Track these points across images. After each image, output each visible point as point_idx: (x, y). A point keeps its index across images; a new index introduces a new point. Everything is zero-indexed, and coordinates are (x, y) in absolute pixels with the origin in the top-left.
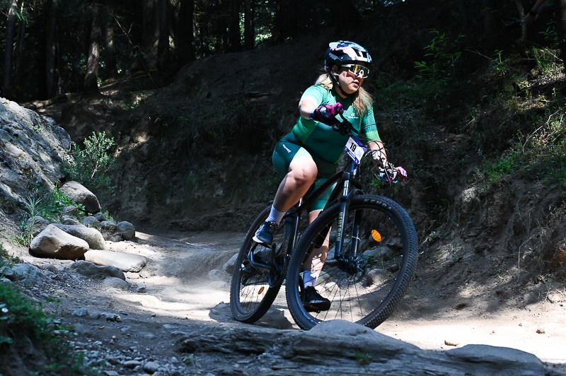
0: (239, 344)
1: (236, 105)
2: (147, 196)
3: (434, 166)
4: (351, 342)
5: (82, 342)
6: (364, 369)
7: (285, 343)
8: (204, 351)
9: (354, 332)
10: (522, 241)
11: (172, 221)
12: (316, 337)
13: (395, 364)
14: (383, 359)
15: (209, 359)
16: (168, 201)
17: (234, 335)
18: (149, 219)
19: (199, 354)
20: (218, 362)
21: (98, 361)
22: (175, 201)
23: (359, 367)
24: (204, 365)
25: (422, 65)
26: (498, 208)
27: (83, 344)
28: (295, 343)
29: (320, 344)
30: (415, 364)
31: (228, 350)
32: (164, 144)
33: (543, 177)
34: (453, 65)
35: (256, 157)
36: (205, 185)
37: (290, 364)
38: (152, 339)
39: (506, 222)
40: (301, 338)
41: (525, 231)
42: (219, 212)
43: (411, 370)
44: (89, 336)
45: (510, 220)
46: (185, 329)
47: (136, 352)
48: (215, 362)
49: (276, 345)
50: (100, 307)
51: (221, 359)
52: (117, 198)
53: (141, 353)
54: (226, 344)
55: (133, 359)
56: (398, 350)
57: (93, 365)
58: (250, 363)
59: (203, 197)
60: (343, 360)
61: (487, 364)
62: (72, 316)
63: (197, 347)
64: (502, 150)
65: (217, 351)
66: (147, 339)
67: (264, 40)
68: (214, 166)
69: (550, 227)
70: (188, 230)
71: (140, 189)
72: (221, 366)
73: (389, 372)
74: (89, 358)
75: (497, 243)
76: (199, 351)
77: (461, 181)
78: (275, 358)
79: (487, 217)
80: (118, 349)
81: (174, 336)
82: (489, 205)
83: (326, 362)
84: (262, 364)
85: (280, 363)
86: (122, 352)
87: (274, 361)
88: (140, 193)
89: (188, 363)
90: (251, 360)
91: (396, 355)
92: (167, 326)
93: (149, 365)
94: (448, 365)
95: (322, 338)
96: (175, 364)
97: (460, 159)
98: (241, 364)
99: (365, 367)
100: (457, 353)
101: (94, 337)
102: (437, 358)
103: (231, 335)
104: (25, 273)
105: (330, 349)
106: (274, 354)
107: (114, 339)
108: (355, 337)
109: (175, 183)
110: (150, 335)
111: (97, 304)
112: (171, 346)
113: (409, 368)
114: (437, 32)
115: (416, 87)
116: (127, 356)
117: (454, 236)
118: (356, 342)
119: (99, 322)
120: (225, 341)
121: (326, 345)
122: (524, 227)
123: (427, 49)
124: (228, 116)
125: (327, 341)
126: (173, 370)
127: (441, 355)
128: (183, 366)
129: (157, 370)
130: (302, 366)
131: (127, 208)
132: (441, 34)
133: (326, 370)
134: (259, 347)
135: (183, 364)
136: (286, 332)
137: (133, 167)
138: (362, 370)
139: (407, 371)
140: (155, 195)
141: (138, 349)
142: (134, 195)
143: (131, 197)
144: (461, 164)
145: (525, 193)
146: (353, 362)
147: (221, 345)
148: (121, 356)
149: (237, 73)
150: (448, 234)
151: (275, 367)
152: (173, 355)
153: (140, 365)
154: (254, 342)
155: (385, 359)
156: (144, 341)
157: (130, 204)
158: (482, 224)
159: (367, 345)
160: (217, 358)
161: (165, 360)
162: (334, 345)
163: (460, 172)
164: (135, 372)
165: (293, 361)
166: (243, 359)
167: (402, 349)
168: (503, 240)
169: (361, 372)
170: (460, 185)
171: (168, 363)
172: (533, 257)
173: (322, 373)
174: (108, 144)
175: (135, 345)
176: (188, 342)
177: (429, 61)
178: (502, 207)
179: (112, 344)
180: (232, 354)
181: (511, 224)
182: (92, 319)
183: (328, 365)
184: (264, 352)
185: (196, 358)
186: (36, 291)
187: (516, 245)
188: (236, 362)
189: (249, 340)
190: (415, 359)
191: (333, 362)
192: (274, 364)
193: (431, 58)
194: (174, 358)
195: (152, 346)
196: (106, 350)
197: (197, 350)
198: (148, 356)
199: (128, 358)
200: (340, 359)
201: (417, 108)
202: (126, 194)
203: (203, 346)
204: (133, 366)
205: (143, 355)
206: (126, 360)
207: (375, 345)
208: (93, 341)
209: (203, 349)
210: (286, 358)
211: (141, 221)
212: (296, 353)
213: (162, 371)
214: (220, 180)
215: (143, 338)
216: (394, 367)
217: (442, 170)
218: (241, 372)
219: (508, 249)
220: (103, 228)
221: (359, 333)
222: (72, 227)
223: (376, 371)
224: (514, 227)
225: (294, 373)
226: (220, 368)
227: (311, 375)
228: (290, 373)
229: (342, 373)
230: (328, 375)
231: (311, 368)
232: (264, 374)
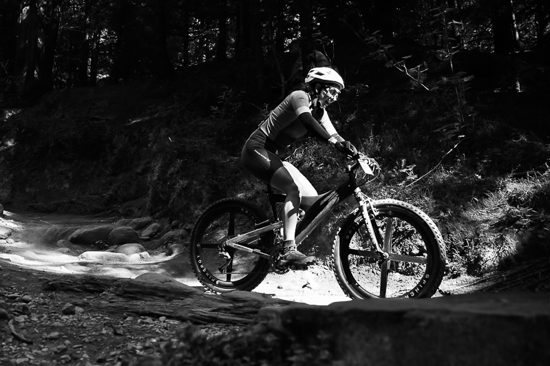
0: (87, 286)
2: (12, 185)
4: (161, 287)
7: (118, 286)
8: (63, 290)
9: (163, 280)
14: (181, 298)
15: (66, 295)
16: (27, 190)
19: (59, 292)
20: (73, 297)
22: (33, 190)
23: (166, 302)
24: (62, 299)
28: (125, 286)
29: (141, 287)
30: (202, 300)
31: (79, 290)
34: (236, 111)
36: (56, 180)
37: (121, 299)
38: (25, 282)
42: (65, 200)
47: (15, 290)
48: (70, 297)
49: (113, 287)
51: (74, 295)
53: (19, 290)
54: (78, 286)
55: (14, 294)
56: (191, 293)
58: (94, 298)
60: (155, 297)
63: (58, 287)
65: (71, 290)
66: (22, 281)
68: (63, 167)
70: (40, 211)
71: (7, 180)
73: (185, 305)
76: (59, 290)
78: (111, 295)
81: (40, 280)
83: (145, 298)
84: (103, 299)
85: (115, 298)
86: (5, 289)
87: (110, 297)
88: (6, 183)
89: (52, 298)
91: (190, 296)
92: (35, 274)
93: (26, 297)
95: (143, 283)
96: (43, 298)
98: (88, 298)
100: (228, 296)
105: (148, 291)
106: (111, 293)
108: (164, 284)
110: (24, 279)
112: (39, 287)
118: (165, 287)
120: (77, 284)
121: (145, 288)
125: (146, 285)
126: (42, 301)
128: (49, 299)
129: (31, 301)
130: (129, 301)
133: (145, 303)
134: (101, 288)
138: (168, 304)
139: (196, 305)
140: (17, 185)
141: (16, 287)
146: (162, 298)
147: (75, 286)
148: (5, 291)
149: (84, 102)
151: (111, 301)
152: (41, 292)
153: (19, 297)
154: (98, 285)
155: (183, 298)
156: (20, 283)
159: (172, 288)
161: (36, 295)
162: (151, 288)
164: (17, 301)
165: (123, 297)
166: (89, 295)
167: (194, 292)
170: (235, 191)
171: (38, 296)
173: (142, 306)
175: (14, 285)
176: (52, 284)
180: (82, 293)
183: (146, 301)
184: (104, 291)
185: (57, 294)
188: (85, 298)
189: (94, 284)
190: (202, 298)
191: (149, 299)
192: (110, 299)
194: (42, 294)
195: (26, 286)
198: (24, 292)
203: (62, 287)
204: (15, 297)
206: (9, 294)
207: (177, 289)
210: (118, 295)
212: (126, 292)
213: (35, 302)
214: (67, 177)
215: (19, 281)
216: (188, 303)
218: (88, 303)
221: (166, 281)
223: (177, 305)
225: (124, 304)
226: (74, 301)
227: (135, 307)
228: (121, 305)
229: (155, 305)
230: (146, 307)
231: (135, 302)
232: (104, 306)
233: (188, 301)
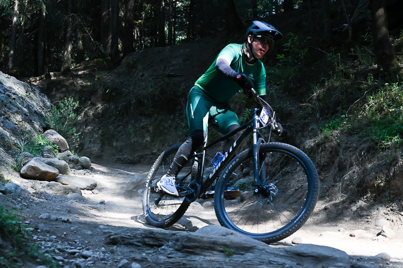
0: (146, 240)
1: (160, 82)
2: (101, 140)
3: (288, 124)
4: (221, 241)
5: (43, 236)
6: (228, 259)
7: (177, 240)
8: (124, 244)
9: (224, 233)
10: (343, 175)
11: (117, 157)
12: (198, 236)
13: (250, 256)
14: (242, 253)
15: (126, 250)
16: (114, 144)
17: (143, 234)
18: (102, 156)
19: (120, 246)
20: (132, 252)
21: (51, 249)
22: (119, 144)
23: (225, 257)
24: (123, 254)
25: (282, 57)
26: (328, 153)
27: (43, 237)
28: (184, 240)
29: (200, 241)
30: (263, 256)
31: (139, 244)
32: (112, 107)
33: (359, 133)
34: (302, 57)
35: (172, 116)
36: (138, 134)
37: (180, 254)
38: (90, 235)
39: (333, 162)
40: (187, 237)
41: (346, 168)
42: (147, 152)
43: (260, 260)
44: (48, 232)
45: (336, 161)
46: (113, 229)
47: (79, 244)
48: (130, 252)
49: (171, 241)
50: (62, 212)
51: (134, 250)
52: (81, 142)
53: (82, 244)
54: (138, 240)
55: (75, 249)
56: (252, 247)
57: (47, 252)
58: (153, 253)
59: (137, 142)
60: (215, 252)
61: (312, 258)
62: (39, 219)
63: (119, 241)
64: (333, 114)
65: (131, 244)
66: (87, 235)
67: (182, 40)
68: (145, 122)
69: (362, 166)
70: (127, 163)
71: (96, 136)
72: (134, 254)
73: (245, 261)
74: (45, 247)
75: (327, 176)
76: (120, 244)
77: (305, 134)
78: (170, 250)
79: (320, 158)
80: (67, 241)
81: (105, 233)
82: (322, 151)
83: (204, 253)
84: (161, 253)
85: (173, 253)
86: (69, 244)
87: (169, 252)
88: (96, 138)
89: (112, 252)
90: (154, 251)
91: (251, 250)
92: (101, 227)
93: (85, 252)
94: (286, 258)
95: (202, 237)
96: (103, 252)
97: (305, 120)
98: (147, 253)
99: (229, 258)
100: (292, 250)
101: (52, 233)
102: (278, 253)
103: (142, 234)
104: (13, 189)
105: (207, 245)
106: (170, 247)
107: (65, 235)
108: (224, 237)
109: (119, 132)
110: (90, 232)
111: (60, 211)
112: (103, 241)
113: (259, 259)
114: (293, 35)
115: (277, 71)
116: (72, 246)
117: (299, 171)
118: (224, 241)
119: (57, 223)
120: (137, 238)
121: (204, 242)
122: (345, 166)
123: (286, 46)
124: (154, 89)
125: (205, 239)
126: (102, 256)
127: (281, 251)
128: (109, 254)
129: (90, 256)
130: (188, 256)
131: (88, 148)
132: (295, 36)
133: (203, 259)
134: (160, 242)
135: (109, 252)
136: (178, 233)
137: (92, 121)
138: (227, 260)
139: (257, 261)
140: (106, 140)
141: (80, 241)
142: (92, 140)
143: (90, 141)
144: (305, 123)
145: (347, 143)
146: (222, 254)
147: (135, 240)
148: (68, 246)
149: (161, 61)
150: (295, 169)
151: (170, 256)
152: (103, 246)
153: (79, 252)
154: (156, 239)
155: (243, 253)
156: (85, 236)
157: (90, 146)
158: (317, 163)
159: (231, 243)
160: (132, 249)
161: (97, 249)
162: (210, 242)
163: (304, 128)
164: (75, 257)
165: (182, 252)
166: (149, 250)
167: (255, 246)
168: (331, 174)
169: (227, 261)
170: (304, 137)
171: (98, 251)
172: (350, 186)
173: (200, 261)
174: (74, 106)
175: (79, 239)
176: (113, 238)
177: (287, 54)
178: (331, 152)
179: (63, 238)
180: (142, 247)
181: (336, 164)
182: (52, 221)
183: (205, 256)
184: (163, 246)
185: (118, 248)
186: (19, 201)
187: (339, 177)
188: (144, 252)
189: (153, 238)
190: (263, 253)
191: (208, 254)
192: (169, 254)
193: (288, 52)
194: (103, 248)
195: (90, 240)
196: (58, 242)
197: (119, 243)
198: (86, 246)
199: (72, 247)
200: (213, 252)
201: (278, 85)
202: (87, 139)
203: (123, 241)
204: (75, 253)
205: (82, 246)
206: (71, 249)
207: (237, 243)
208: (50, 236)
209: (123, 242)
210: (177, 250)
211: (97, 157)
212: (184, 247)
213: (94, 257)
214: (148, 131)
215: (85, 234)
216: (249, 258)
217: (292, 127)
218: (146, 259)
219: (334, 180)
220: (70, 160)
221: (228, 234)
222: (49, 160)
223: (236, 261)
224: (339, 166)
225: (182, 260)
226: (133, 255)
227: (193, 263)
228: (179, 261)
229: (213, 261)
230: (204, 263)
231: (193, 257)
232: (162, 261)
233: (249, 256)
